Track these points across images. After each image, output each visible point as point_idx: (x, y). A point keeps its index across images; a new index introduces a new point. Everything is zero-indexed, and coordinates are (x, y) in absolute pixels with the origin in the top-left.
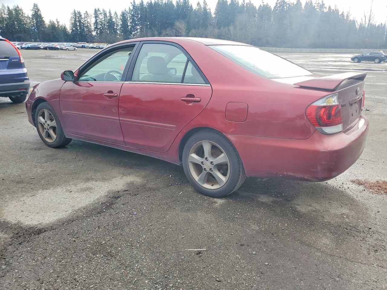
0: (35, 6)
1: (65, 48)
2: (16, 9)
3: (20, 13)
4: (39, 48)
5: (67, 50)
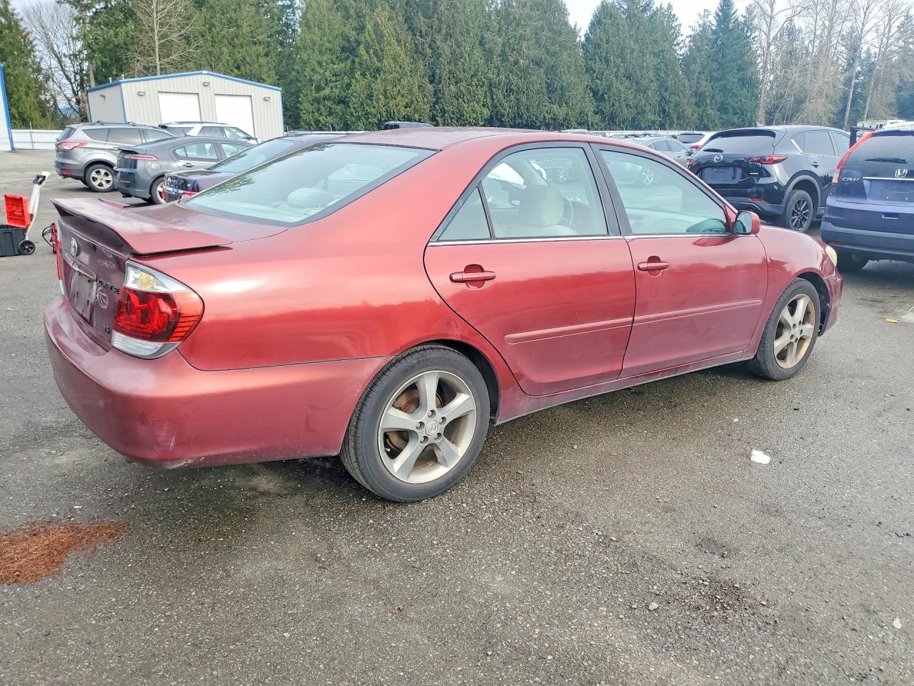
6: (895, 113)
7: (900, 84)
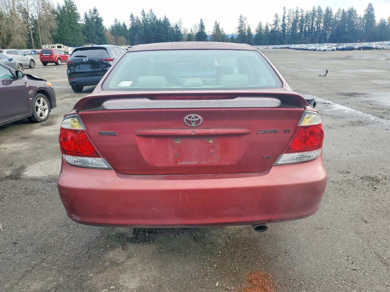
0: (370, 6)
1: (381, 48)
2: (350, 11)
3: (353, 15)
4: (353, 49)
5: (383, 49)
6: (52, 41)
7: (51, 29)
